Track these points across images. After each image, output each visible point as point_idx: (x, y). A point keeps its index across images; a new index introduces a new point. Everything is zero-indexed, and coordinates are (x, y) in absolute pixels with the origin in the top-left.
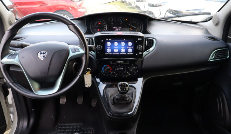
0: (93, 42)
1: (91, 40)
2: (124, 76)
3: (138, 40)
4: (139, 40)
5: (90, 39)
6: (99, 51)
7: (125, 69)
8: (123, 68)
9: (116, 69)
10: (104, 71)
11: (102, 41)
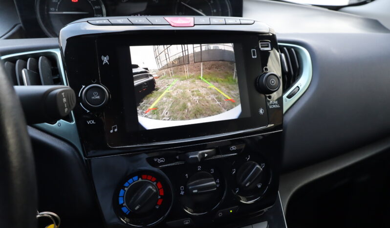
0: (55, 71)
1: (46, 62)
2: (220, 214)
3: (258, 49)
4: (262, 49)
5: (36, 57)
6: (95, 112)
7: (222, 184)
8: (215, 181)
9: (186, 190)
10: (131, 207)
11: (105, 59)
